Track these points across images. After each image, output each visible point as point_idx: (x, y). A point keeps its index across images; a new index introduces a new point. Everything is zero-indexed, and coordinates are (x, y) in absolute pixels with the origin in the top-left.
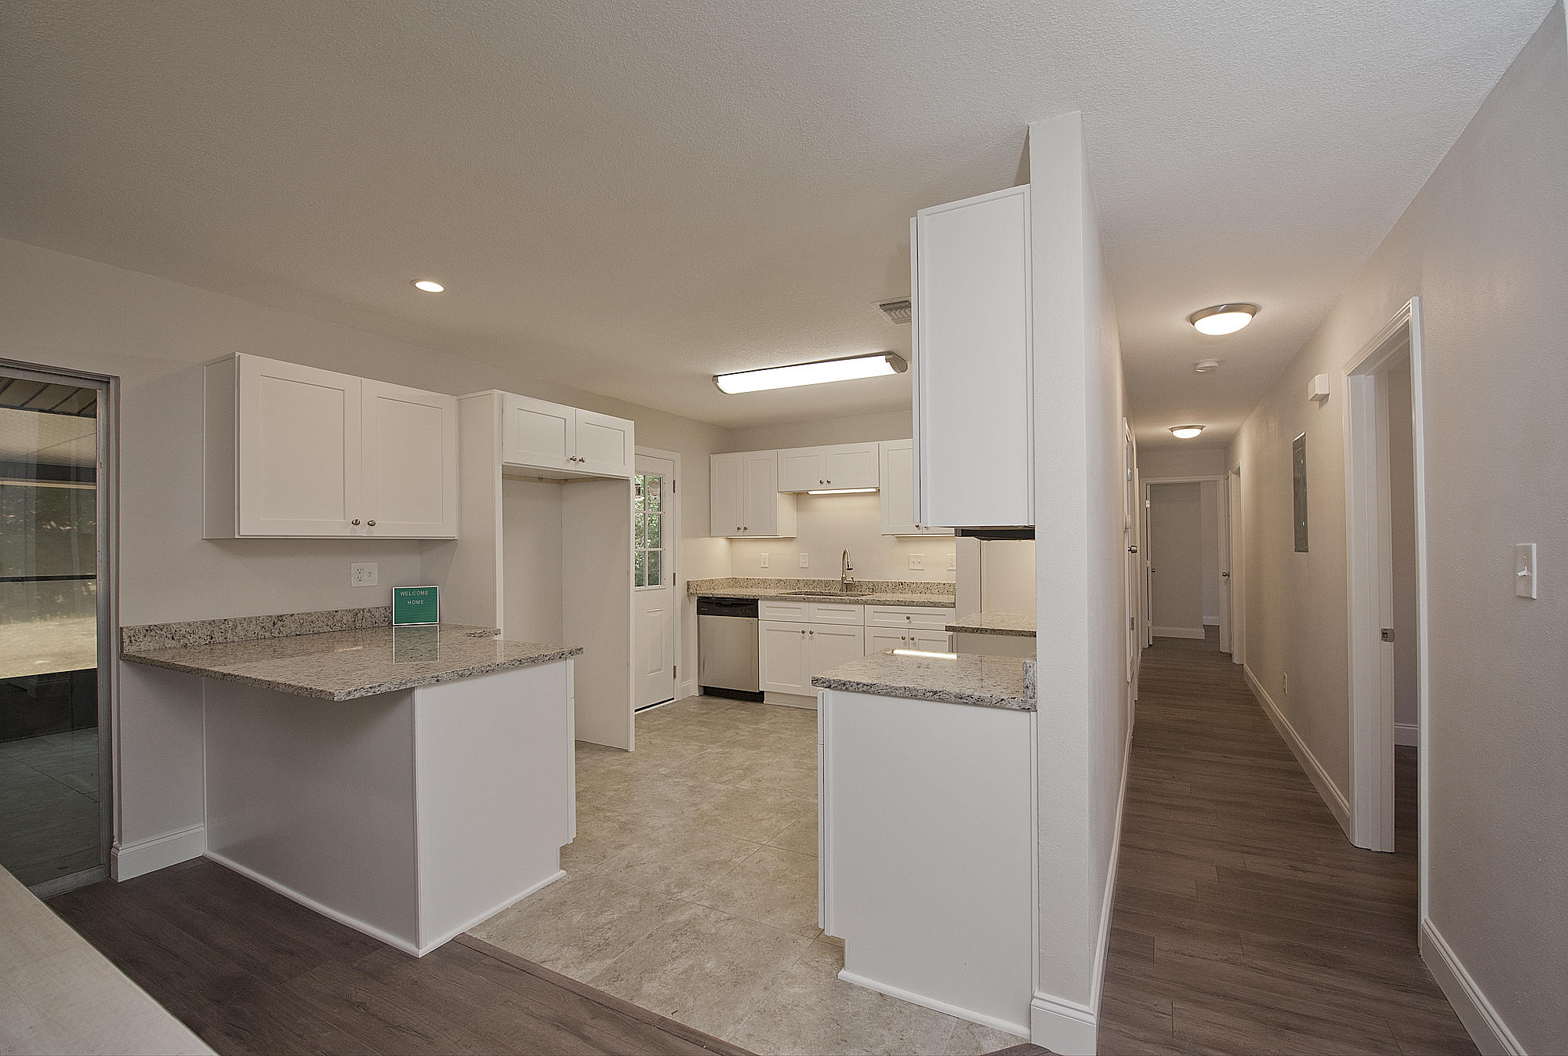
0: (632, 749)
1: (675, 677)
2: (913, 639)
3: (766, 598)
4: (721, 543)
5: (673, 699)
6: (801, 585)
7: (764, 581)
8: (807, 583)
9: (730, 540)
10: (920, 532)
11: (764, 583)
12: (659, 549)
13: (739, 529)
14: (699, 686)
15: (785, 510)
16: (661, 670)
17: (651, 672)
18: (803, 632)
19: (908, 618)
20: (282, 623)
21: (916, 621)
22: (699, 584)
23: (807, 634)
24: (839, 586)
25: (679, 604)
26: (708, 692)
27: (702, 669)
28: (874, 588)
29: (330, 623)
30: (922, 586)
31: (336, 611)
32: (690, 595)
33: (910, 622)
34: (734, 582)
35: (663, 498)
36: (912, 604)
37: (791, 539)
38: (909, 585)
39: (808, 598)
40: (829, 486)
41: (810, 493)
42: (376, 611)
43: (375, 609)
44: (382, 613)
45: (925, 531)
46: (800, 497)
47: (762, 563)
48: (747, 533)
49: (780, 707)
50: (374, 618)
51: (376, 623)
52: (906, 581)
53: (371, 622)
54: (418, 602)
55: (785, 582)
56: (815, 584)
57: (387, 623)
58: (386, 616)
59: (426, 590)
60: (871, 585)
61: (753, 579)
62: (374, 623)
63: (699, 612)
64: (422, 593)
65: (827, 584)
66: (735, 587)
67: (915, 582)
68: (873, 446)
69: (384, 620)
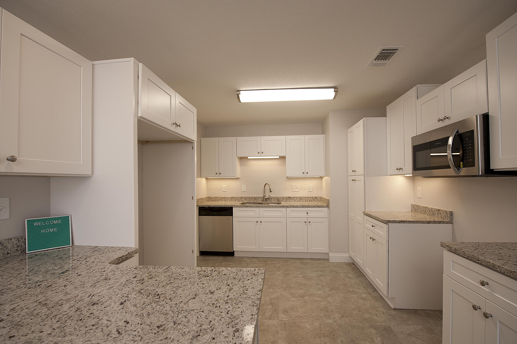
2: (310, 222)
3: (237, 207)
4: (204, 180)
6: (243, 199)
7: (225, 198)
8: (246, 198)
9: (208, 179)
10: (304, 175)
13: (216, 174)
14: (200, 251)
15: (238, 165)
18: (257, 222)
19: (307, 213)
21: (310, 214)
23: (259, 223)
24: (262, 199)
26: (203, 253)
30: (298, 198)
33: (308, 215)
34: (209, 199)
36: (309, 207)
37: (238, 178)
38: (293, 198)
39: (259, 206)
40: (262, 155)
41: (248, 158)
42: (9, 243)
43: (7, 241)
44: (14, 243)
45: (306, 175)
46: (243, 159)
47: (223, 189)
48: (220, 175)
49: (244, 258)
50: (6, 250)
51: (8, 254)
52: (291, 196)
53: (3, 253)
54: (51, 230)
55: (235, 198)
56: (250, 199)
57: (20, 252)
58: (18, 245)
59: (60, 219)
60: (276, 198)
61: (219, 197)
62: (6, 255)
63: (200, 214)
64: (56, 222)
65: (255, 198)
66: (210, 201)
67: (295, 196)
68: (283, 138)
69: (17, 250)
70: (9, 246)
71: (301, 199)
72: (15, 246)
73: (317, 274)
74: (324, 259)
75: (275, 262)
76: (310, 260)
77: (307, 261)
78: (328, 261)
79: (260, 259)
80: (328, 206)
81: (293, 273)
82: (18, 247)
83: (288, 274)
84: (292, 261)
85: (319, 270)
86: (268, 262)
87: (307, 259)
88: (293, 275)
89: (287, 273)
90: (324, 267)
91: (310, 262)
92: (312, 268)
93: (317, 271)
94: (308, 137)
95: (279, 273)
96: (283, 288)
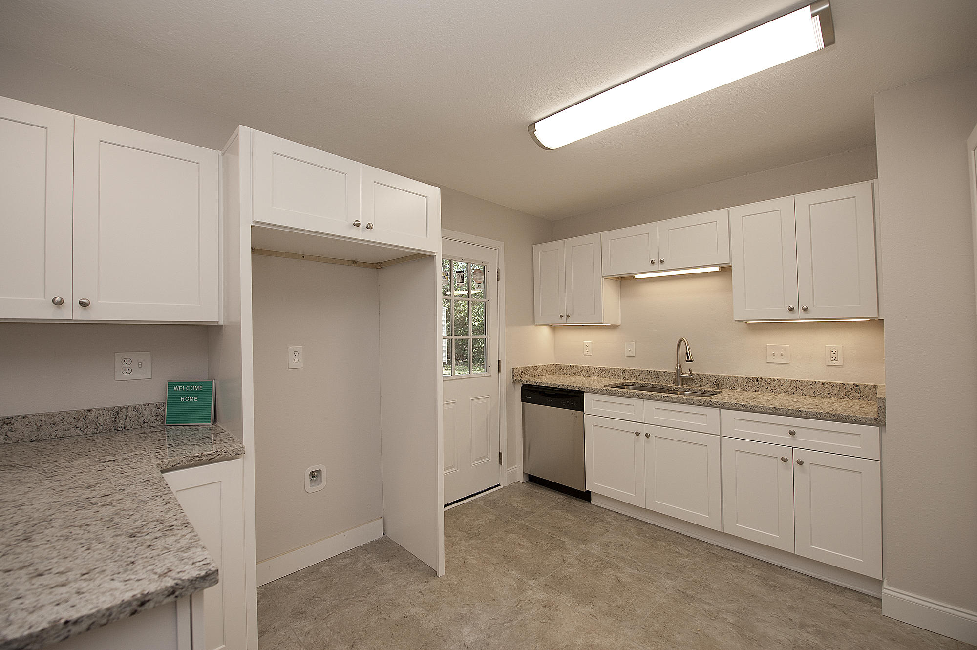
0: (441, 572)
1: (501, 463)
2: (801, 463)
3: (591, 390)
4: (545, 330)
5: (499, 485)
6: (627, 375)
7: (588, 369)
8: (633, 373)
9: (553, 328)
10: (794, 316)
11: (586, 371)
12: (484, 337)
13: (561, 316)
14: (525, 473)
15: (609, 296)
16: (486, 457)
17: (476, 460)
18: (637, 434)
19: (792, 433)
20: (9, 427)
21: (802, 438)
22: (523, 371)
23: (643, 436)
24: (673, 379)
25: (504, 391)
26: (532, 479)
27: (527, 455)
28: (719, 384)
29: (80, 425)
30: (787, 384)
31: (89, 411)
32: (515, 382)
34: (557, 369)
35: (487, 286)
36: (797, 414)
37: (615, 326)
38: (768, 382)
39: (643, 395)
40: (662, 267)
41: (637, 277)
42: (145, 409)
43: (143, 406)
44: (153, 411)
45: (803, 315)
46: (624, 281)
47: (585, 351)
48: (570, 320)
49: (610, 513)
50: (142, 418)
51: (144, 423)
52: (763, 377)
53: (138, 421)
54: (191, 399)
55: (609, 371)
56: (643, 375)
57: (160, 423)
58: (158, 414)
59: (201, 385)
60: (714, 380)
61: (576, 366)
62: (142, 423)
63: (524, 400)
64: (196, 388)
65: (657, 375)
66: (559, 374)
67: (775, 378)
68: (719, 215)
69: (156, 419)
70: (146, 413)
71: (797, 387)
72: (154, 414)
73: (797, 635)
74: (862, 597)
75: (681, 551)
76: (803, 580)
77: (790, 581)
78: (875, 608)
79: (646, 529)
80: (879, 421)
81: (710, 601)
82: (158, 416)
83: (692, 597)
84: (734, 564)
85: (813, 626)
86: (660, 543)
87: (794, 574)
88: (706, 607)
89: (690, 593)
90: (845, 625)
91: (798, 588)
92: (792, 608)
93: (802, 626)
94: (804, 199)
95: (669, 583)
96: (647, 631)
